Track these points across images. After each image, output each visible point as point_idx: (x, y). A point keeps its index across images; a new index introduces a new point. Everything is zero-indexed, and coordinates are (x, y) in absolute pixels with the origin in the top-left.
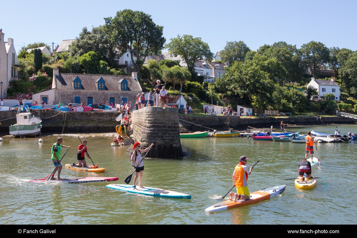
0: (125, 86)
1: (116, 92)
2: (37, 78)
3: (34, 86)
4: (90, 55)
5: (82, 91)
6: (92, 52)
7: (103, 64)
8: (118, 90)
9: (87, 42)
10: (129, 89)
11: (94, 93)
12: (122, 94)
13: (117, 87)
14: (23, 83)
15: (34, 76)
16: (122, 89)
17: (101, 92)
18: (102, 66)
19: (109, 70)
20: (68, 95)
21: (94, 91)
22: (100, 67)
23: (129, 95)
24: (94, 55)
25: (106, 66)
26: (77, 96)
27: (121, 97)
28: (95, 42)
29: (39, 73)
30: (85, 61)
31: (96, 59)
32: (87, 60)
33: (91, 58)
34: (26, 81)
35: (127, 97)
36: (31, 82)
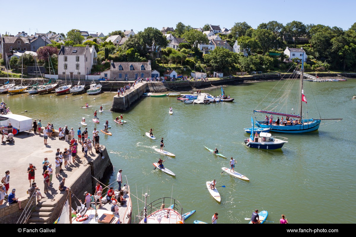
0: (143, 68)
1: (138, 71)
2: (105, 63)
3: (104, 67)
4: (131, 50)
5: (122, 71)
6: (132, 49)
7: (137, 55)
8: (139, 70)
9: (130, 43)
10: (145, 69)
11: (128, 72)
12: (141, 72)
13: (139, 68)
14: (99, 66)
15: (104, 62)
16: (141, 69)
17: (131, 71)
18: (136, 56)
19: (139, 58)
20: (116, 73)
21: (128, 70)
22: (135, 56)
23: (145, 72)
24: (133, 50)
25: (138, 56)
26: (120, 73)
27: (141, 73)
28: (134, 43)
29: (106, 60)
30: (128, 53)
31: (133, 52)
32: (129, 53)
33: (131, 52)
34: (100, 65)
35: (144, 73)
36: (102, 65)
